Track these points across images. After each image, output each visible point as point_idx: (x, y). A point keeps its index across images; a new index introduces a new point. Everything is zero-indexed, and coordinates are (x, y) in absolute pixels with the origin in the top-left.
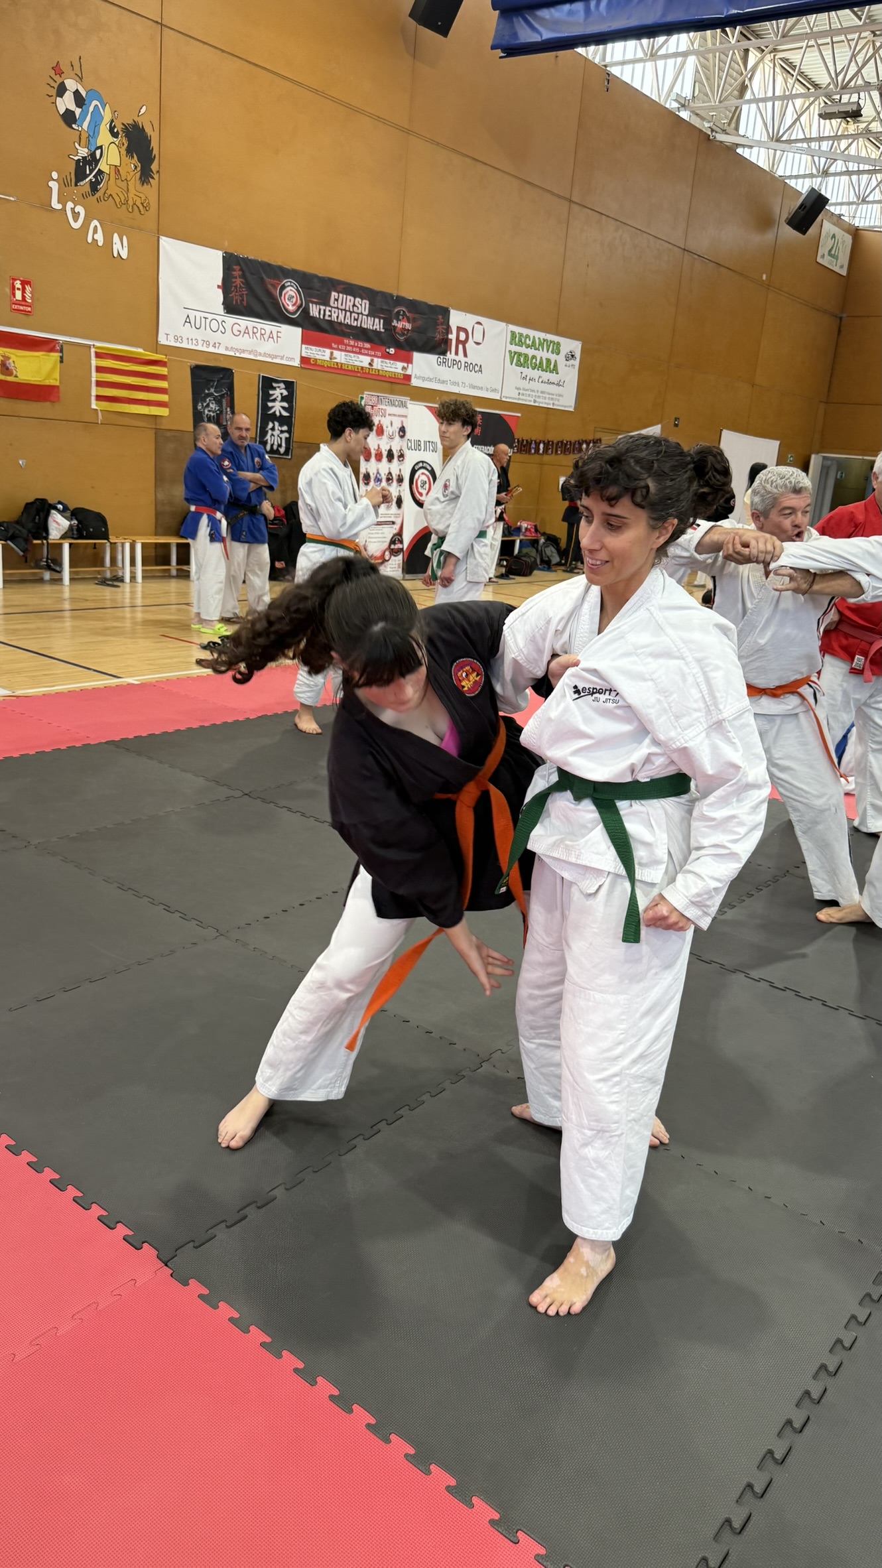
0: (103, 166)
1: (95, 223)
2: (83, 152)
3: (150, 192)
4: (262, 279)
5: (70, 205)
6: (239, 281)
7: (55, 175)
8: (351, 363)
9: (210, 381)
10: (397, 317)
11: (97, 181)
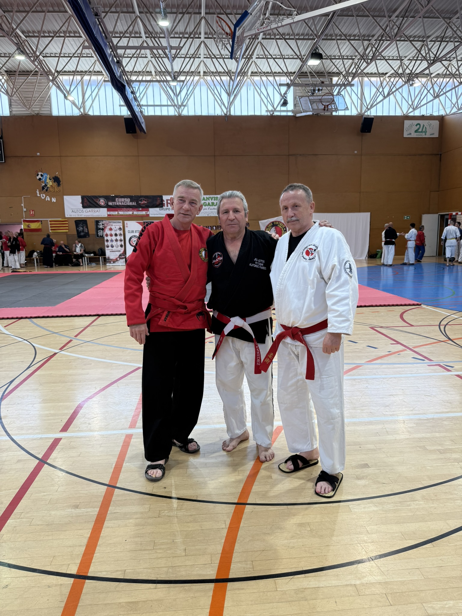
0: (48, 186)
1: (48, 197)
2: (43, 184)
3: (61, 188)
4: (93, 200)
6: (86, 201)
7: (38, 190)
8: (125, 214)
9: (80, 223)
10: (141, 201)
11: (47, 189)
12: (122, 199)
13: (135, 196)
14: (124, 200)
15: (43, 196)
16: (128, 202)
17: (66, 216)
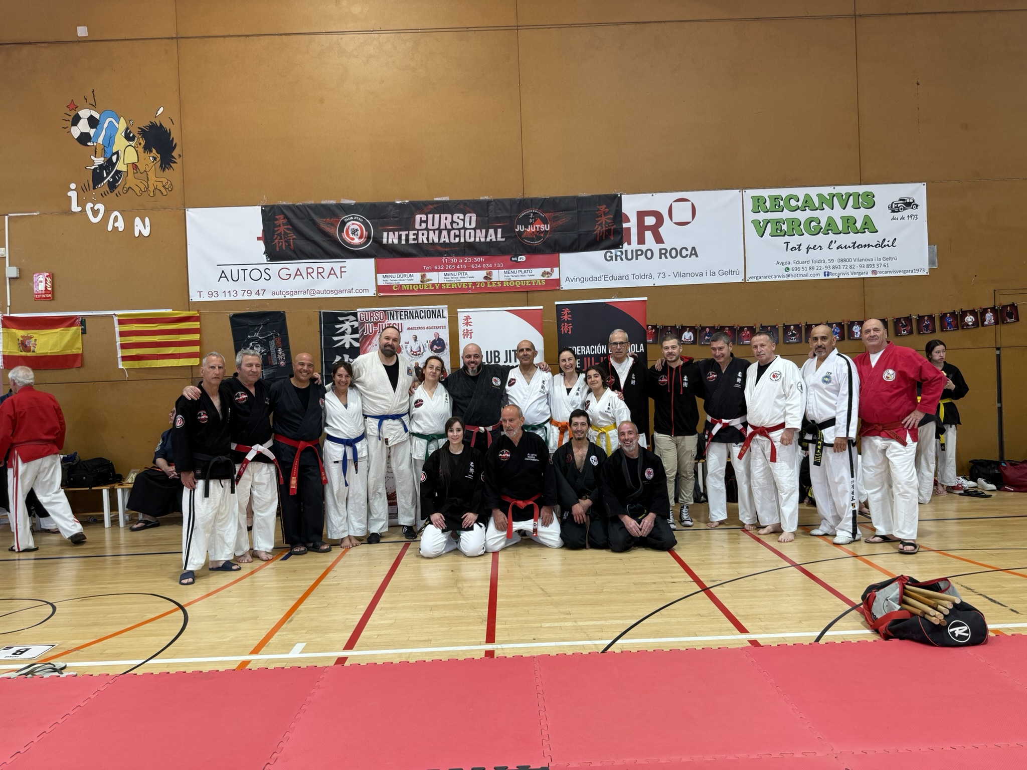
0: (120, 166)
1: (116, 213)
2: (99, 161)
4: (312, 221)
5: (89, 205)
6: (282, 229)
7: (73, 186)
8: (455, 281)
9: (255, 326)
10: (526, 222)
11: (115, 181)
12: (443, 216)
13: (499, 203)
14: (452, 222)
15: (95, 213)
16: (466, 229)
17: (194, 297)
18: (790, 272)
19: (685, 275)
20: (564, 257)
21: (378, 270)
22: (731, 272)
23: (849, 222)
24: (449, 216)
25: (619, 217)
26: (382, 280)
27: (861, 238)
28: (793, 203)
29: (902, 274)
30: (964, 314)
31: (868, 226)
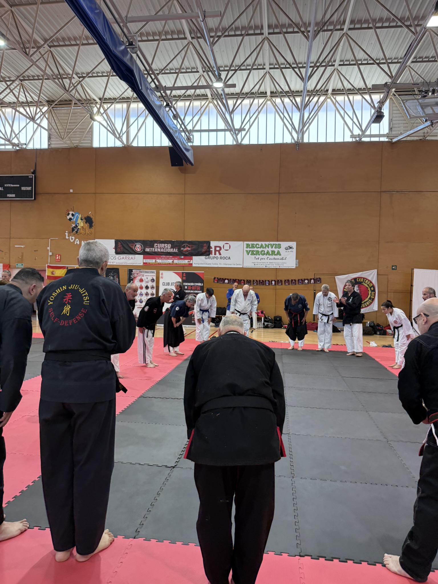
0: (79, 227)
1: (77, 239)
2: (74, 225)
3: (92, 230)
4: (128, 245)
5: (71, 237)
6: (120, 246)
7: (67, 232)
8: (164, 262)
9: (111, 272)
10: (184, 247)
11: (78, 231)
12: (162, 244)
13: (177, 241)
14: (164, 246)
15: (72, 239)
16: (168, 248)
18: (256, 265)
19: (227, 264)
20: (194, 257)
21: (144, 258)
22: (239, 264)
23: (273, 252)
24: (164, 244)
25: (209, 247)
26: (145, 261)
27: (276, 257)
28: (258, 246)
29: (288, 268)
30: (305, 280)
31: (279, 253)
